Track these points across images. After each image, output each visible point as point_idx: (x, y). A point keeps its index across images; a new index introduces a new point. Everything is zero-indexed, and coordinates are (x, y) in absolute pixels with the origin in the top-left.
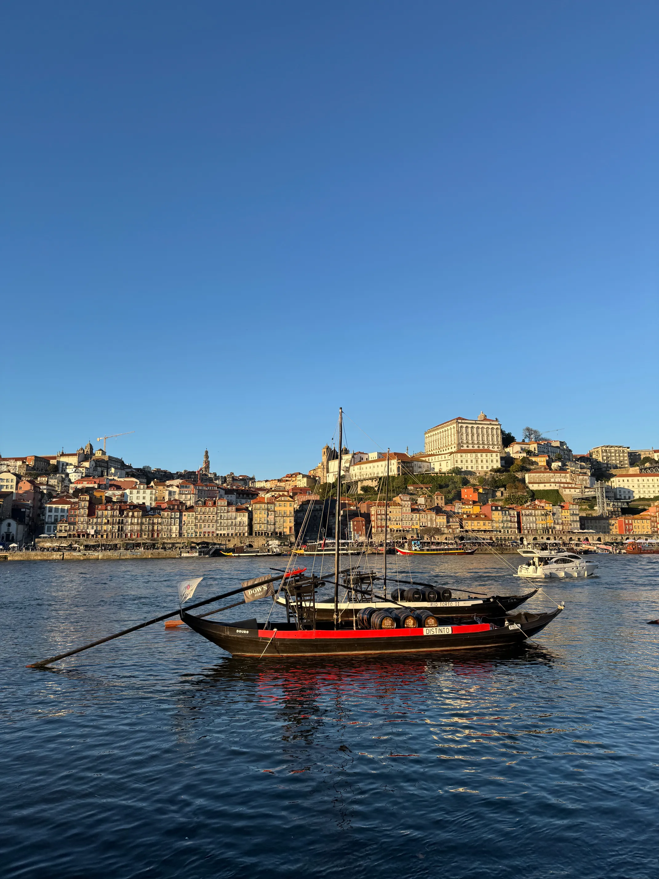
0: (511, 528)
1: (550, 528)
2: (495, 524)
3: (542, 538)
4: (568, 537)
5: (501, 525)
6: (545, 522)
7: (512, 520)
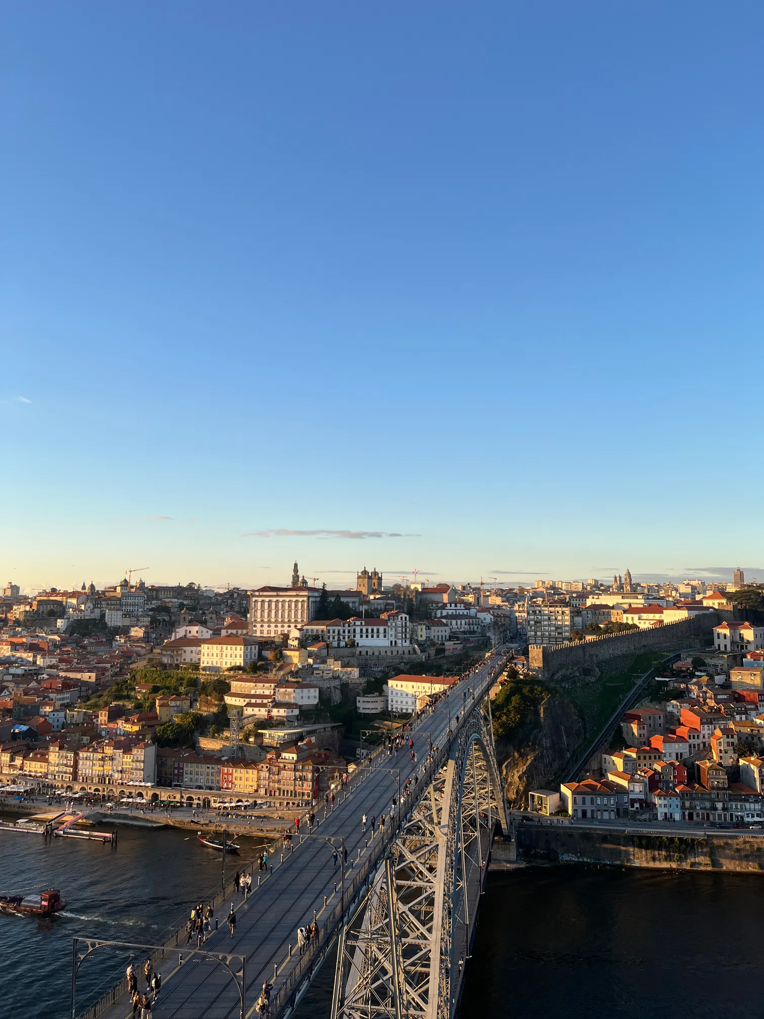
0: (66, 773)
1: (107, 776)
2: (50, 767)
3: (90, 788)
4: (119, 790)
5: (57, 769)
6: (102, 768)
7: (69, 764)
